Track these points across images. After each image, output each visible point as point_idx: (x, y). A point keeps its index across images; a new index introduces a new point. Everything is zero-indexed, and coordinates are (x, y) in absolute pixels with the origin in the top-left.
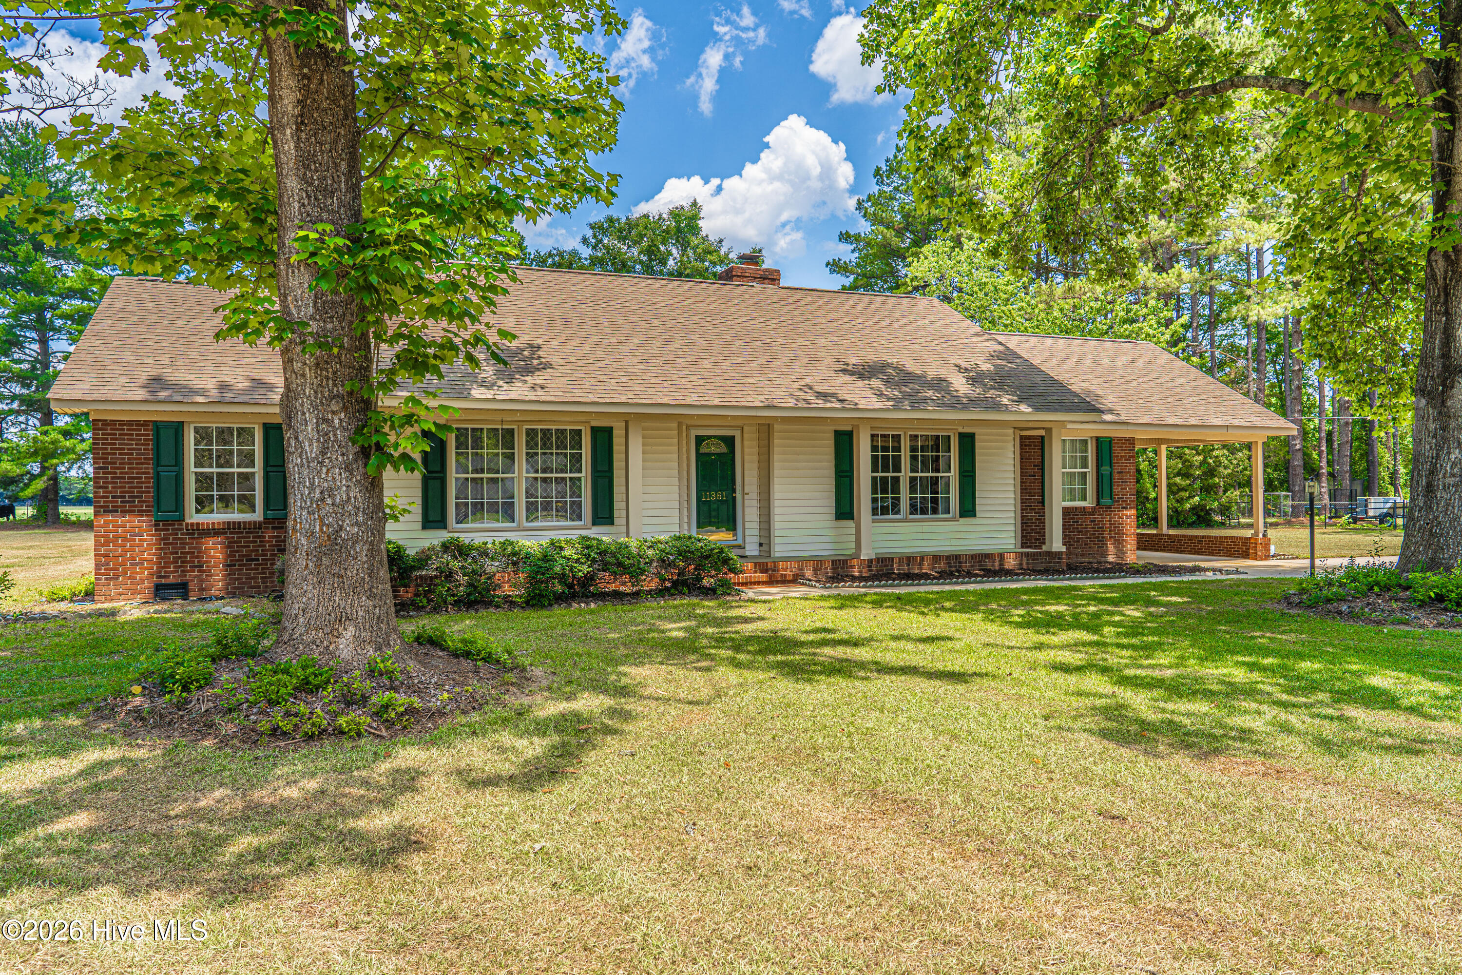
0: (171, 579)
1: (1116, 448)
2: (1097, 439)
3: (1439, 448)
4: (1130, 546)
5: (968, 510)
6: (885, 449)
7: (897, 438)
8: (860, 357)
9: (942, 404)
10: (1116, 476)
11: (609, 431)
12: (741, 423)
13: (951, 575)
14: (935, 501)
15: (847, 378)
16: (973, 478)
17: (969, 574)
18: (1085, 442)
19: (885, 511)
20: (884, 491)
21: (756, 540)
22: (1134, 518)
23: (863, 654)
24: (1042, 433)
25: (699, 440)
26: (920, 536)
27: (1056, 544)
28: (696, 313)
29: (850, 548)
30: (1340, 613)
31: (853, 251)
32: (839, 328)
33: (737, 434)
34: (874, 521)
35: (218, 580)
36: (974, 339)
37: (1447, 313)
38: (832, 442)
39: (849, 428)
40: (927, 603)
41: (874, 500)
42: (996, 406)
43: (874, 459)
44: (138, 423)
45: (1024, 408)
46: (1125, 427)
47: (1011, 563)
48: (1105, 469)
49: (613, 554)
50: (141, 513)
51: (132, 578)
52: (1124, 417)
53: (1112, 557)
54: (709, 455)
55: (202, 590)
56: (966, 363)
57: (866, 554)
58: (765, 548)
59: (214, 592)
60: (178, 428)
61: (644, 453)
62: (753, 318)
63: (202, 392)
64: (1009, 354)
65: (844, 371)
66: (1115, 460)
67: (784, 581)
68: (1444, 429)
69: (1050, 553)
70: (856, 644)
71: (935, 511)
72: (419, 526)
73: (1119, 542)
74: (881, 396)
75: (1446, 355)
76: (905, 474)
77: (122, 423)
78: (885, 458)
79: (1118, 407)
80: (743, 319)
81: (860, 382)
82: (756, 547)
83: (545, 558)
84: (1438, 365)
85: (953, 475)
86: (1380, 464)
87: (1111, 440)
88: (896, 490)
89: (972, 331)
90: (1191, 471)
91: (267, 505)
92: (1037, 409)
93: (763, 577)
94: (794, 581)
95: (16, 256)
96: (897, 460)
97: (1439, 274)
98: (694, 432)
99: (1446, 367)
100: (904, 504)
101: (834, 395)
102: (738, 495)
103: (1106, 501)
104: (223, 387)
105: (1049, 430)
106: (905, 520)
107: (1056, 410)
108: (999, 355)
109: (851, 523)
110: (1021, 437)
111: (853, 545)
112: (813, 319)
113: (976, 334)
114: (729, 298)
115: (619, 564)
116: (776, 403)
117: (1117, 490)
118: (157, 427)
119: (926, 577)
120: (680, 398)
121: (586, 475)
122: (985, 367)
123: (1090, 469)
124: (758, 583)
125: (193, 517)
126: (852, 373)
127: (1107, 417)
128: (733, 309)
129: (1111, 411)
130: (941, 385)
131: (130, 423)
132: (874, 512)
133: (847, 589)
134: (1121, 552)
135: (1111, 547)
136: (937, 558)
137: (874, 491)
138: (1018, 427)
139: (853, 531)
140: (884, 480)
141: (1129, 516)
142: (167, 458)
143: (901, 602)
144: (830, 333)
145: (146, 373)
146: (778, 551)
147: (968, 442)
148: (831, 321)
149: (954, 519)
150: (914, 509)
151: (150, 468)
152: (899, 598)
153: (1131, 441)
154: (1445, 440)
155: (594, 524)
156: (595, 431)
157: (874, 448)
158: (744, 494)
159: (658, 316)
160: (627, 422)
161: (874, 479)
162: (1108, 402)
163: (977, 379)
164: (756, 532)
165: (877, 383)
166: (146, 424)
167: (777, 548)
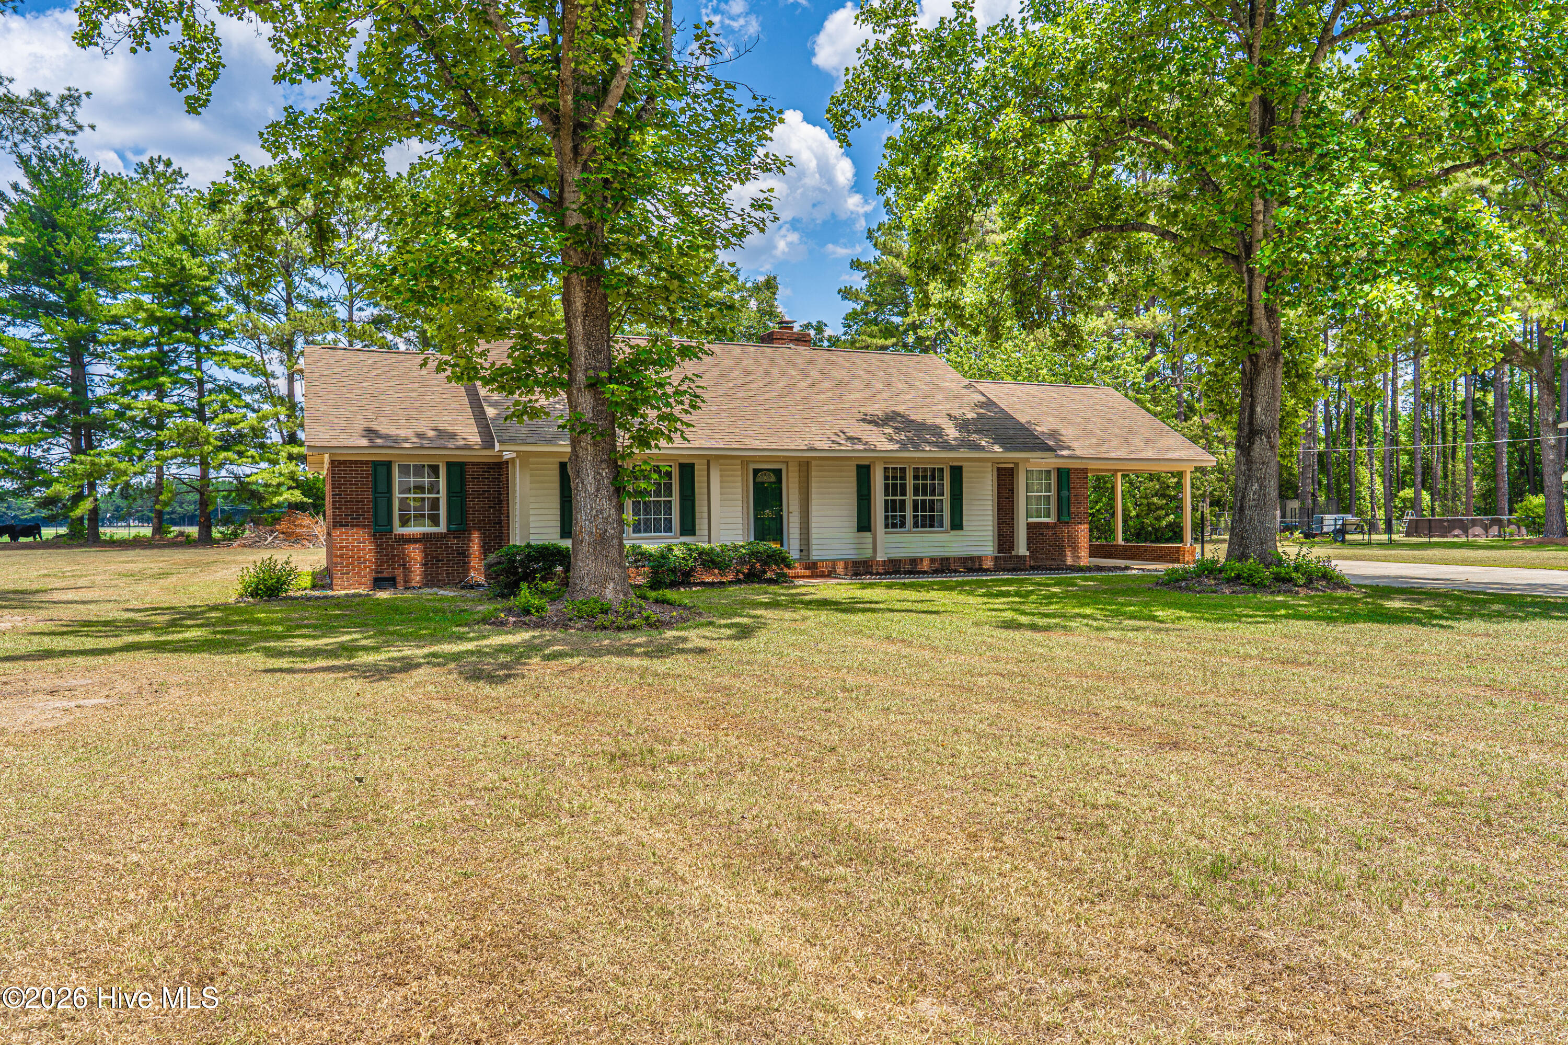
0: (385, 574)
1: (1073, 477)
2: (1058, 469)
3: (1246, 482)
4: (1084, 553)
5: (957, 525)
6: (895, 478)
7: (903, 470)
8: (878, 409)
9: (935, 444)
10: (1073, 498)
11: (692, 466)
12: (786, 461)
13: (943, 571)
14: (932, 517)
15: (866, 426)
16: (961, 500)
17: (955, 571)
18: (1049, 472)
19: (894, 526)
20: (894, 510)
21: (798, 547)
22: (1087, 531)
23: (882, 606)
24: (1012, 465)
25: (756, 472)
26: (921, 544)
27: (1022, 550)
28: (750, 374)
29: (868, 554)
30: (1180, 587)
31: (864, 278)
32: (860, 384)
33: (783, 467)
34: (886, 533)
35: (417, 577)
36: (964, 391)
37: (1252, 396)
38: (855, 473)
39: (867, 463)
40: (922, 586)
41: (887, 517)
42: (977, 447)
43: (886, 487)
44: (362, 462)
45: (997, 448)
46: (1078, 461)
47: (989, 564)
48: (1065, 493)
49: (708, 554)
50: (364, 526)
51: (359, 573)
52: (1079, 454)
53: (1069, 562)
54: (763, 483)
55: (405, 582)
56: (956, 412)
57: (880, 557)
58: (804, 553)
59: (413, 583)
60: (388, 465)
61: (721, 482)
62: (793, 377)
63: (406, 440)
64: (989, 404)
65: (863, 420)
66: (1072, 486)
67: (823, 576)
68: (1249, 470)
69: (1017, 557)
70: (877, 603)
71: (932, 526)
72: (558, 536)
73: (1075, 549)
74: (891, 440)
75: (1251, 423)
76: (909, 498)
77: (351, 462)
78: (895, 485)
79: (1075, 445)
80: (785, 379)
81: (875, 429)
82: (798, 552)
83: (663, 557)
84: (1246, 430)
85: (946, 498)
86: (1361, 484)
87: (1068, 471)
88: (903, 509)
89: (963, 384)
90: (1168, 492)
91: (450, 521)
92: (1006, 449)
93: (808, 572)
94: (828, 576)
95: (61, 284)
96: (903, 487)
97: (1248, 370)
98: (752, 466)
99: (1251, 431)
100: (909, 521)
101: (859, 440)
102: (785, 514)
103: (1065, 518)
104: (420, 436)
105: (1017, 464)
106: (909, 532)
107: (1021, 450)
108: (982, 405)
109: (868, 534)
110: (998, 469)
111: (871, 551)
112: (839, 377)
113: (966, 387)
114: (774, 359)
115: (712, 561)
116: (815, 446)
117: (1073, 509)
118: (376, 465)
119: (925, 572)
120: (748, 443)
121: (675, 498)
122: (971, 415)
123: (1053, 493)
124: (803, 577)
125: (399, 530)
126: (870, 422)
127: (1065, 453)
128: (777, 369)
129: (1069, 448)
130: (937, 430)
131: (356, 462)
132: (887, 526)
133: (867, 579)
134: (1076, 557)
135: (1069, 554)
136: (933, 560)
137: (886, 511)
138: (995, 462)
139: (871, 540)
140: (894, 502)
141: (1083, 530)
142: (382, 487)
143: (905, 586)
144: (851, 388)
145: (361, 425)
146: (815, 555)
147: (957, 473)
148: (853, 378)
149: (946, 532)
150: (916, 525)
151: (370, 494)
152: (904, 584)
153: (1085, 471)
154: (1250, 477)
155: (682, 535)
156: (682, 466)
157: (886, 478)
158: (789, 512)
159: (723, 377)
160: (709, 462)
161: (886, 502)
162: (1068, 440)
163: (963, 425)
164: (798, 542)
165: (888, 430)
166: (367, 462)
167: (814, 553)
